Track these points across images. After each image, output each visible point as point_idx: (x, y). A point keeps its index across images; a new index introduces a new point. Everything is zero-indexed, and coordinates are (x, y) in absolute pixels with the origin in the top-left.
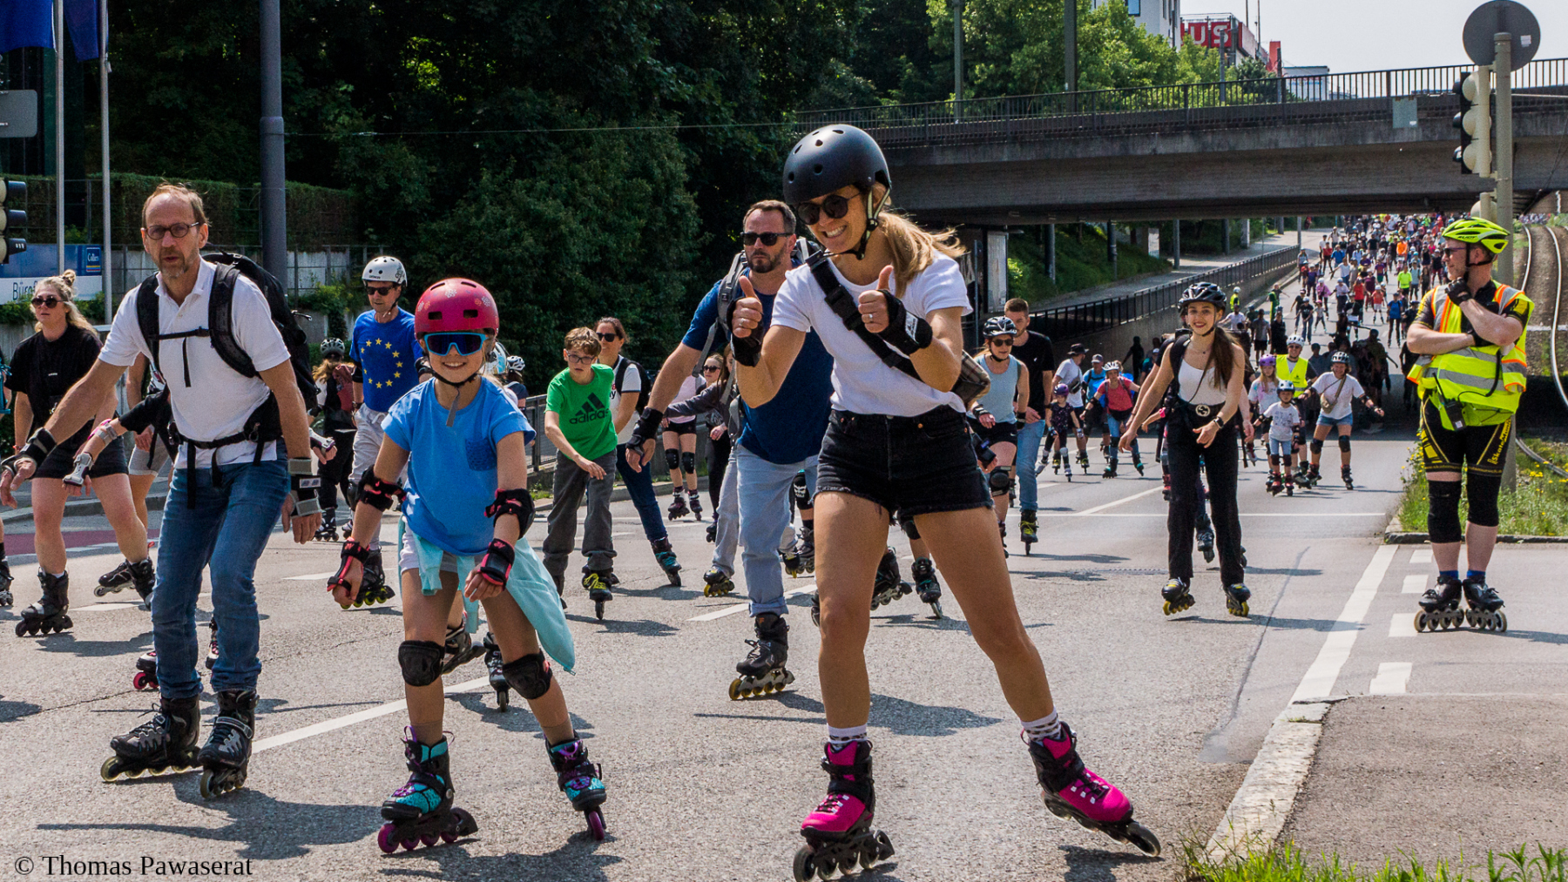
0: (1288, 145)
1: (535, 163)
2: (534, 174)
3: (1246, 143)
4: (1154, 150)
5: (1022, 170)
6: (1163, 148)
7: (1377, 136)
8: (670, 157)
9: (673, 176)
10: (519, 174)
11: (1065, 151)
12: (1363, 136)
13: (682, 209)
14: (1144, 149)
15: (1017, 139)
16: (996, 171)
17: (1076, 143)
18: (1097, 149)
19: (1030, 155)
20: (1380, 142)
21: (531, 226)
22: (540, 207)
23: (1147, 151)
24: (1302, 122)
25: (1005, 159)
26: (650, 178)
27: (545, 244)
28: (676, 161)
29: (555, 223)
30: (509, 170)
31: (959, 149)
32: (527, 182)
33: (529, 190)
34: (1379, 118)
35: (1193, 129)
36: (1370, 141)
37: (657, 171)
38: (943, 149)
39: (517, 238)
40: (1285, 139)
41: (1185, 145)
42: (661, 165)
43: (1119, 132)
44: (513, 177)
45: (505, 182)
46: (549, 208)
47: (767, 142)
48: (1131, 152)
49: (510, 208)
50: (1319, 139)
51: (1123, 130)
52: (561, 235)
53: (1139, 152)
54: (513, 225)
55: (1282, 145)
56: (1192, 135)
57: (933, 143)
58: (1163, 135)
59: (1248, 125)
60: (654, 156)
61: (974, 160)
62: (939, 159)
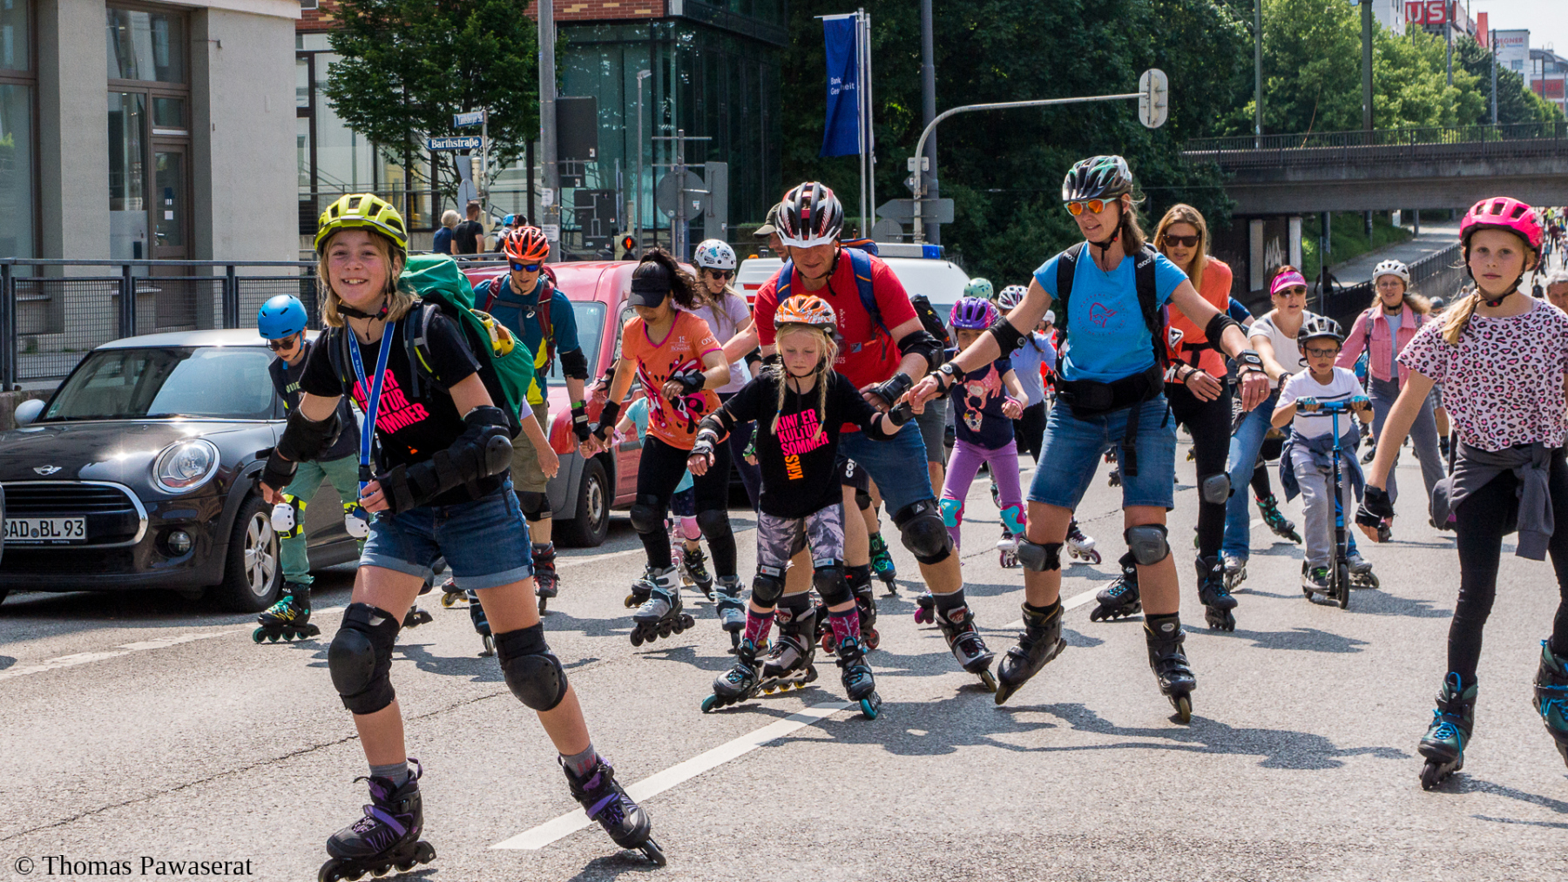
0: (1558, 171)
3: (1527, 168)
4: (1459, 173)
5: (1354, 187)
6: (1465, 171)
11: (1389, 172)
14: (1451, 172)
15: (1352, 162)
16: (1335, 186)
17: (1399, 167)
18: (1415, 171)
23: (1454, 173)
25: (1344, 177)
35: (1488, 157)
38: (1294, 170)
40: (1557, 166)
41: (1482, 169)
43: (1431, 159)
47: (1176, 169)
48: (1440, 174)
51: (1434, 157)
53: (1447, 174)
54: (1048, 240)
55: (1555, 170)
56: (1487, 162)
57: (1285, 165)
58: (1464, 163)
59: (1528, 156)
61: (1318, 178)
62: (1291, 177)
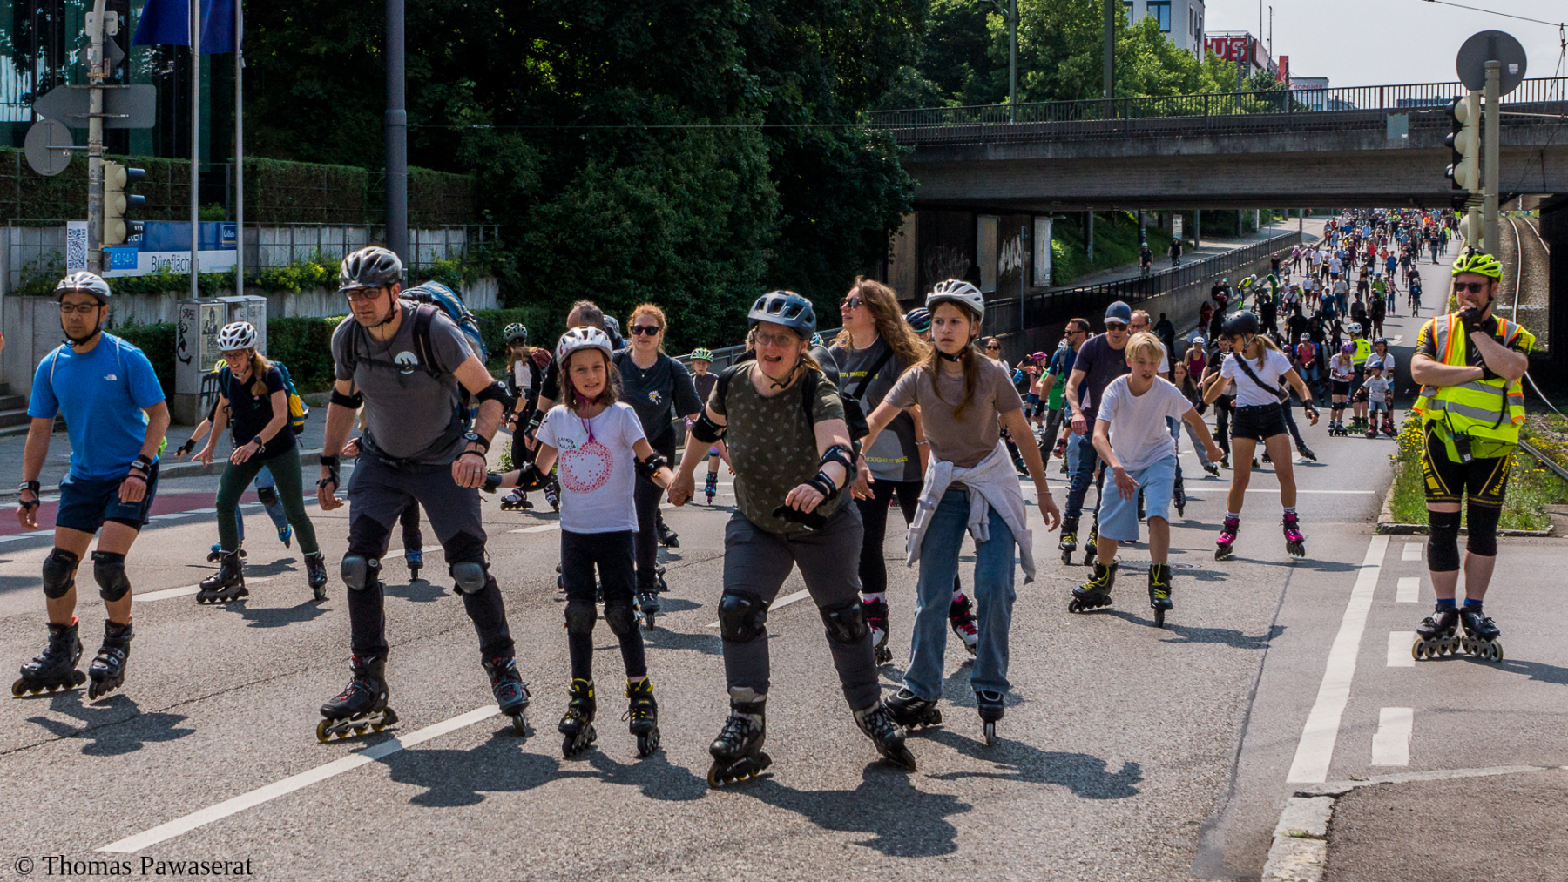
0: (1292, 150)
1: (635, 155)
2: (633, 163)
3: (1257, 146)
4: (1178, 151)
5: (1061, 166)
6: (1187, 149)
7: (1370, 144)
8: (754, 149)
9: (757, 167)
10: (620, 163)
11: (1101, 150)
12: (1359, 144)
13: (765, 196)
14: (1169, 150)
15: (1059, 139)
16: (1041, 165)
17: (1111, 143)
18: (1128, 150)
19: (1070, 153)
20: (1372, 148)
21: (629, 210)
22: (638, 193)
23: (1172, 152)
24: (1306, 130)
25: (1050, 156)
26: (737, 169)
27: (641, 226)
28: (760, 154)
29: (650, 208)
30: (612, 159)
31: (1010, 146)
32: (628, 170)
33: (628, 178)
34: (1372, 127)
35: (1211, 133)
36: (1365, 147)
37: (743, 163)
38: (996, 146)
39: (617, 220)
40: (1291, 144)
41: (1204, 147)
42: (747, 157)
43: (1148, 135)
44: (614, 166)
45: (607, 170)
46: (646, 194)
47: (841, 139)
48: (1158, 152)
49: (611, 194)
50: (1321, 145)
51: (1151, 133)
52: (656, 218)
53: (1165, 153)
55: (1289, 149)
56: (1211, 138)
57: (988, 141)
58: (1186, 139)
59: (1258, 131)
60: (741, 148)
61: (1022, 157)
62: (992, 155)
